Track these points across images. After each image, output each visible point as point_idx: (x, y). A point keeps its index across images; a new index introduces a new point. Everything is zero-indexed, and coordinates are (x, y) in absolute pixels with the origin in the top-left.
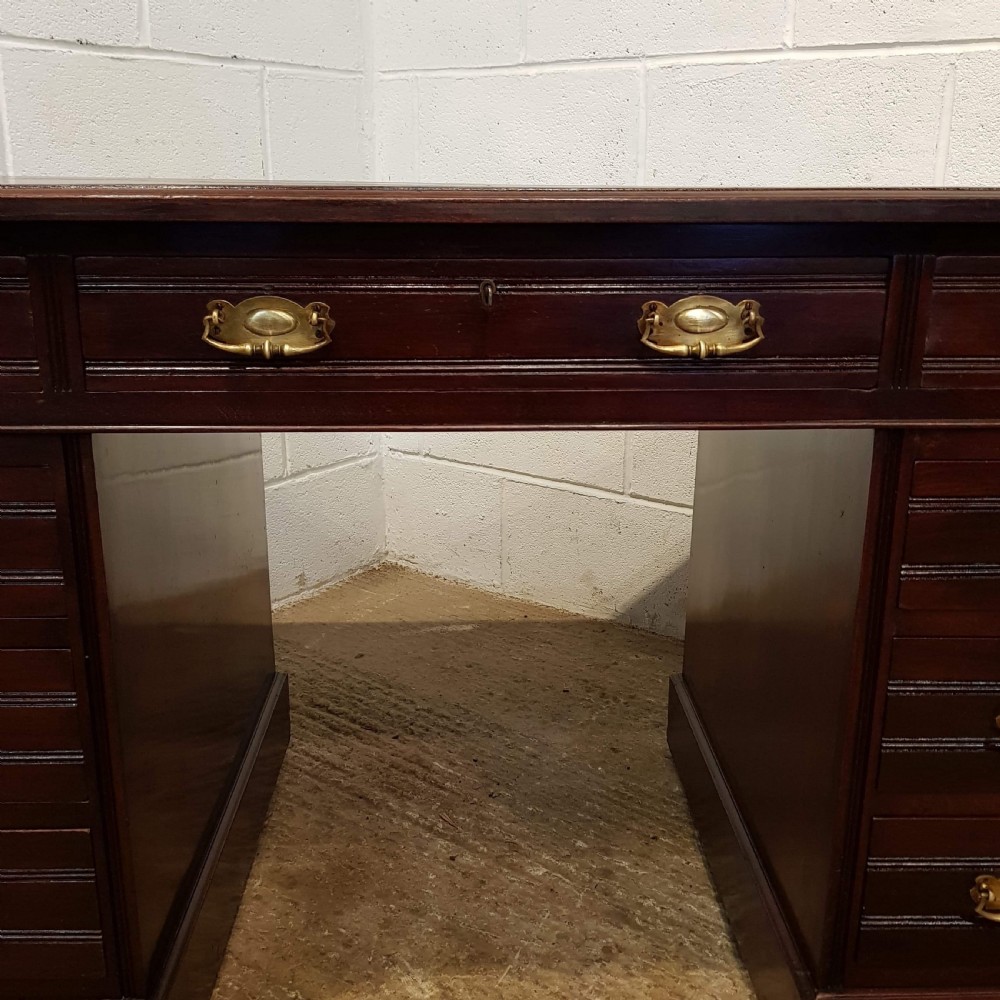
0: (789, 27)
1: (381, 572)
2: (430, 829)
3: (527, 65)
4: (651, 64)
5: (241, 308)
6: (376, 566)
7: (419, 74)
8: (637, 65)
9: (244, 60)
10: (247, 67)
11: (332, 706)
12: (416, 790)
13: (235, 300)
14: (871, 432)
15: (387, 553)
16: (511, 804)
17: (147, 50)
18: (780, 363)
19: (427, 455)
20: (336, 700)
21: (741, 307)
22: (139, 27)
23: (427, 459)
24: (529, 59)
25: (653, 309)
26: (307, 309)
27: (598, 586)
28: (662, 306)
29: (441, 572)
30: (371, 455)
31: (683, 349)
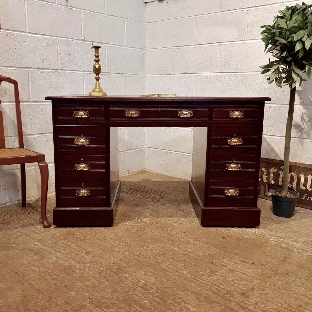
0: (218, 69)
1: (144, 172)
2: (151, 201)
3: (174, 74)
4: (195, 75)
5: (129, 111)
6: (143, 171)
7: (154, 75)
8: (193, 75)
9: (122, 74)
10: (123, 75)
11: (134, 188)
12: (148, 198)
13: (128, 110)
14: (207, 127)
15: (145, 169)
16: (165, 200)
17: (107, 73)
18: (196, 119)
19: (153, 148)
20: (135, 188)
21: (190, 111)
22: (105, 69)
23: (154, 149)
24: (174, 73)
25: (179, 112)
26: (137, 112)
27: (186, 173)
28: (180, 111)
29: (156, 172)
30: (142, 148)
31: (183, 116)
